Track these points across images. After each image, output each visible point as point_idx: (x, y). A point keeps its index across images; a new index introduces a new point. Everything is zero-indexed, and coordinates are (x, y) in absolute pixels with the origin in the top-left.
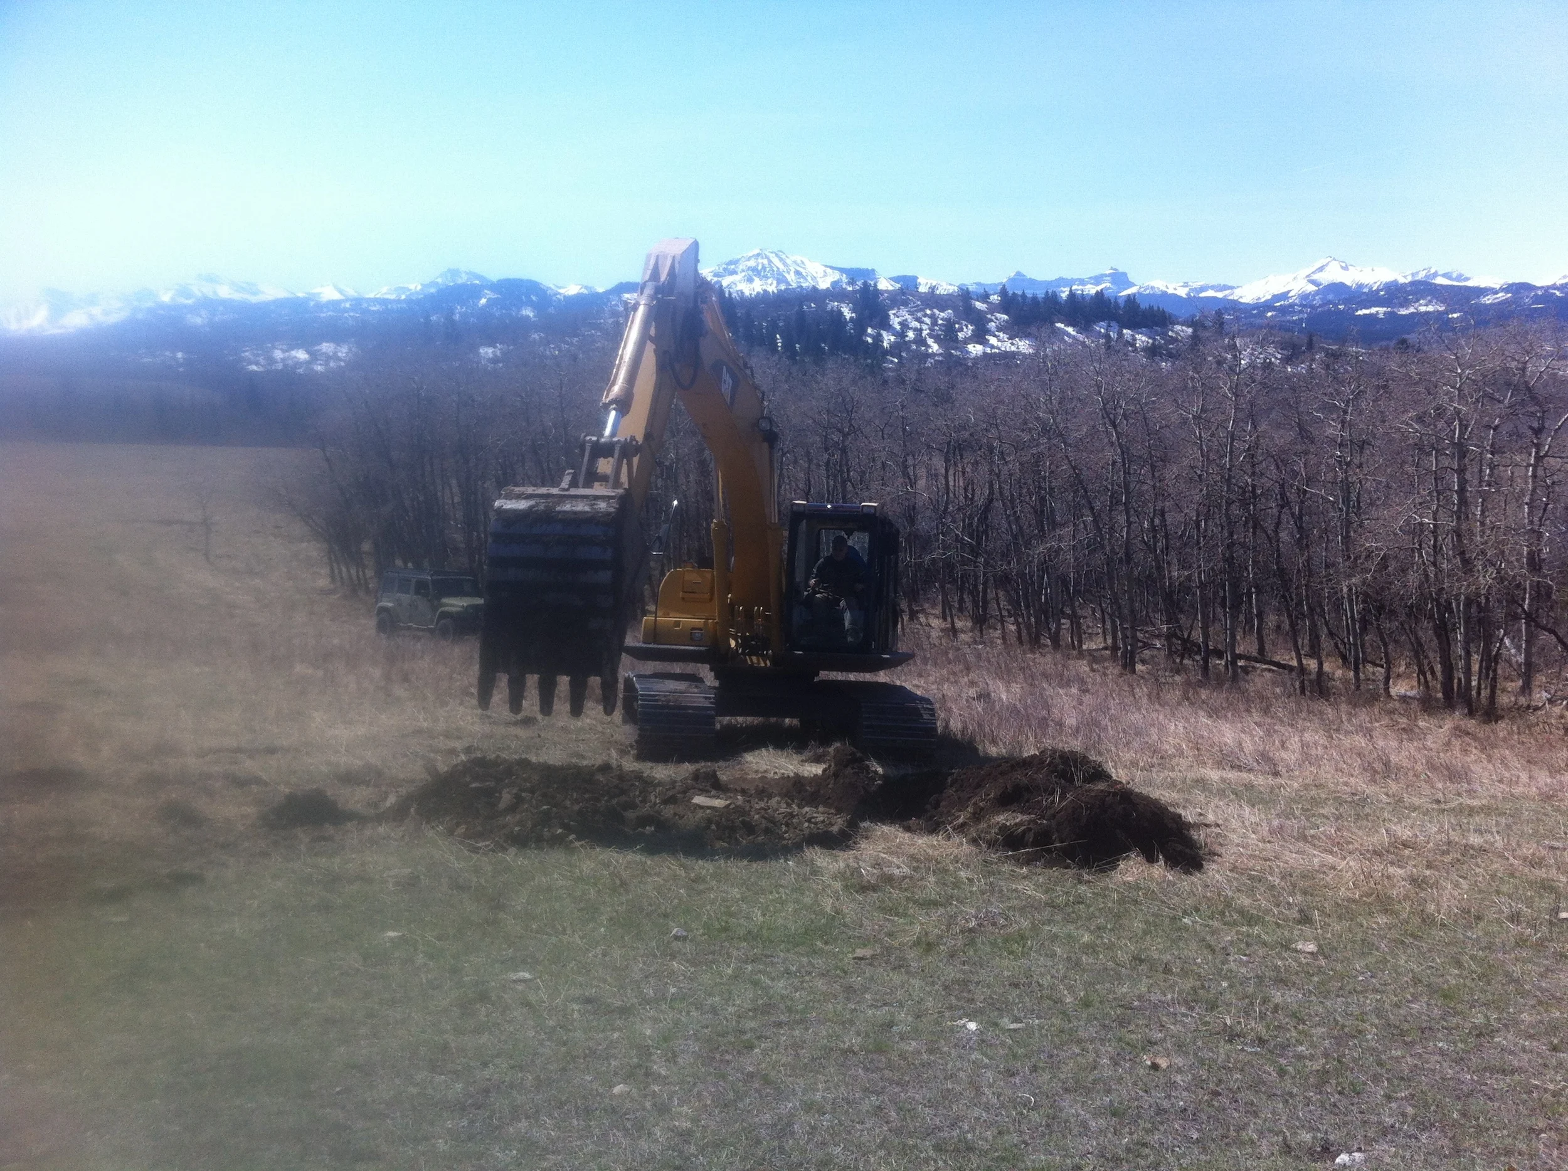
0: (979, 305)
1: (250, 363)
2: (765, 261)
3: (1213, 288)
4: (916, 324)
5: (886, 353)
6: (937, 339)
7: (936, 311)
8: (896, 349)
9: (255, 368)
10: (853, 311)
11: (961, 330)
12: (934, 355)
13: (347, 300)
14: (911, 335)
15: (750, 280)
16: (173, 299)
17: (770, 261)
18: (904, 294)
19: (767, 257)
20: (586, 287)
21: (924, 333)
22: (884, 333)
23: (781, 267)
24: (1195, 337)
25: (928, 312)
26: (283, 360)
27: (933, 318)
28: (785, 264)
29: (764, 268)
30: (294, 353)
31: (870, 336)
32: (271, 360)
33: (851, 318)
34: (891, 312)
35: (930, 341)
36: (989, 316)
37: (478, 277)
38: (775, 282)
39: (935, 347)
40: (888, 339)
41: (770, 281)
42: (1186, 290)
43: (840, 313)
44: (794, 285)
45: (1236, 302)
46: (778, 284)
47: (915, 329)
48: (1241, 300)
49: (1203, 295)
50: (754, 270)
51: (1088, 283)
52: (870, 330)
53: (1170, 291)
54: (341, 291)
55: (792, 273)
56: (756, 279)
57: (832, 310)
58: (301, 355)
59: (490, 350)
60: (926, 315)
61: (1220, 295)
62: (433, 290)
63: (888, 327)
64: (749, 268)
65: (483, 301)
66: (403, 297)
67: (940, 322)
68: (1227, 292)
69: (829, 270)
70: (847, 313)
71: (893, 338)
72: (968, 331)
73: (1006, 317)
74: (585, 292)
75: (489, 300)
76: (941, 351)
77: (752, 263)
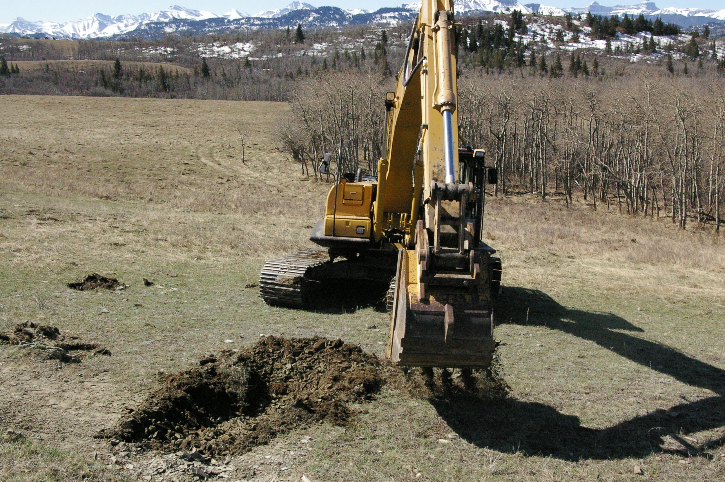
0: (576, 22)
1: (202, 53)
3: (702, 11)
4: (541, 32)
5: (524, 47)
6: (553, 40)
7: (553, 26)
8: (530, 45)
9: (204, 56)
10: (508, 24)
11: (566, 35)
12: (551, 48)
13: (243, 19)
14: (539, 38)
16: (158, 19)
18: (535, 16)
20: (364, 10)
21: (546, 38)
22: (524, 36)
24: (693, 41)
25: (548, 26)
26: (218, 52)
27: (551, 29)
30: (223, 48)
31: (517, 38)
32: (213, 52)
33: (507, 29)
34: (528, 26)
35: (549, 41)
36: (581, 28)
37: (308, 5)
39: (551, 45)
40: (526, 40)
41: (460, 6)
42: (688, 12)
43: (501, 26)
44: (473, 9)
45: (715, 19)
46: (465, 8)
47: (541, 35)
48: (718, 18)
49: (696, 15)
51: (633, 8)
52: (516, 35)
53: (679, 13)
54: (240, 14)
55: (472, 2)
57: (497, 24)
58: (226, 49)
59: (320, 45)
60: (546, 28)
61: (706, 15)
62: (286, 13)
63: (526, 33)
65: (311, 18)
66: (271, 17)
67: (554, 31)
68: (710, 14)
69: (492, 1)
70: (505, 25)
71: (529, 39)
72: (568, 36)
73: (590, 29)
74: (363, 13)
75: (314, 17)
76: (554, 47)
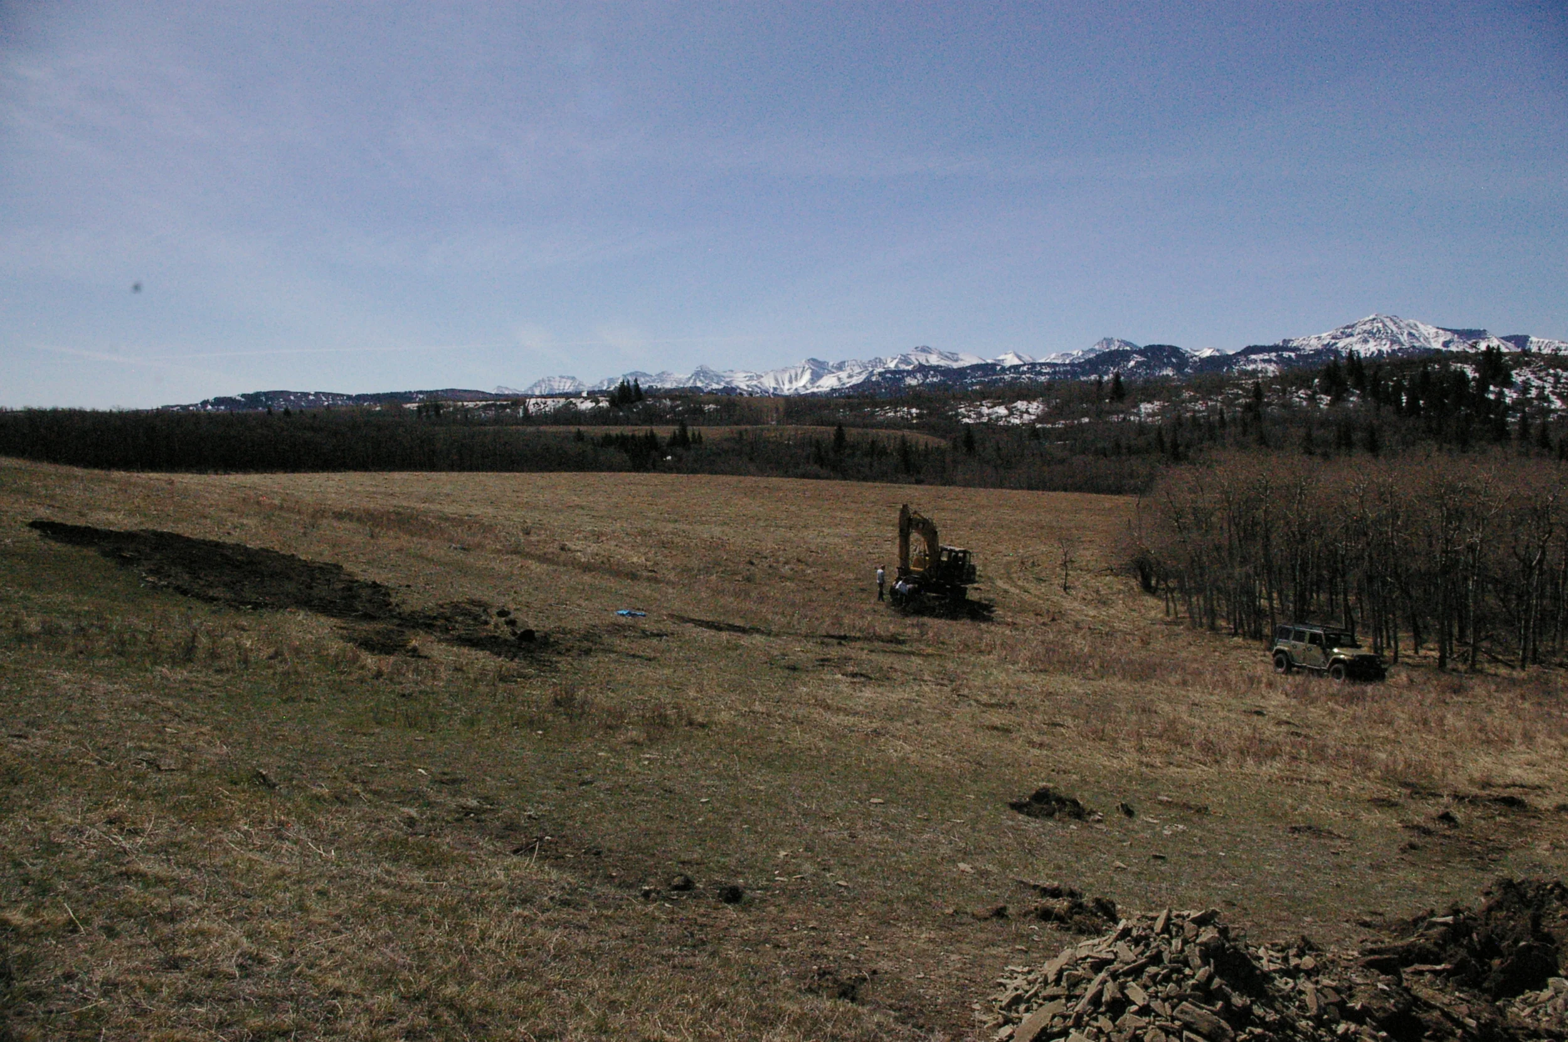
1: (964, 417)
2: (1380, 325)
4: (1536, 383)
5: (1507, 408)
6: (1560, 396)
7: (1559, 370)
8: (1518, 405)
9: (967, 420)
10: (1476, 371)
12: (1555, 411)
13: (1024, 365)
14: (1533, 393)
15: (1366, 341)
16: (896, 366)
17: (1385, 325)
18: (1527, 355)
19: (1382, 321)
20: (1218, 351)
21: (1547, 391)
22: (1506, 391)
23: (1395, 329)
25: (1551, 371)
26: (988, 415)
27: (1557, 378)
28: (1399, 328)
29: (1379, 331)
30: (996, 409)
31: (1492, 392)
32: (980, 415)
33: (1474, 377)
34: (1513, 372)
35: (1553, 398)
37: (1127, 344)
38: (1389, 343)
39: (1557, 404)
40: (1510, 396)
41: (1384, 342)
43: (1463, 374)
44: (1407, 345)
46: (1392, 344)
47: (1537, 388)
50: (1370, 332)
52: (1492, 388)
54: (1019, 358)
55: (1405, 334)
56: (1371, 340)
57: (1455, 371)
58: (1002, 411)
59: (1149, 406)
60: (1548, 374)
62: (1092, 355)
63: (1510, 384)
64: (1365, 332)
65: (1132, 363)
66: (1067, 362)
67: (1563, 381)
69: (1441, 332)
70: (1470, 372)
71: (1515, 396)
74: (1217, 354)
75: (1137, 362)
76: (1564, 407)
77: (1367, 327)
